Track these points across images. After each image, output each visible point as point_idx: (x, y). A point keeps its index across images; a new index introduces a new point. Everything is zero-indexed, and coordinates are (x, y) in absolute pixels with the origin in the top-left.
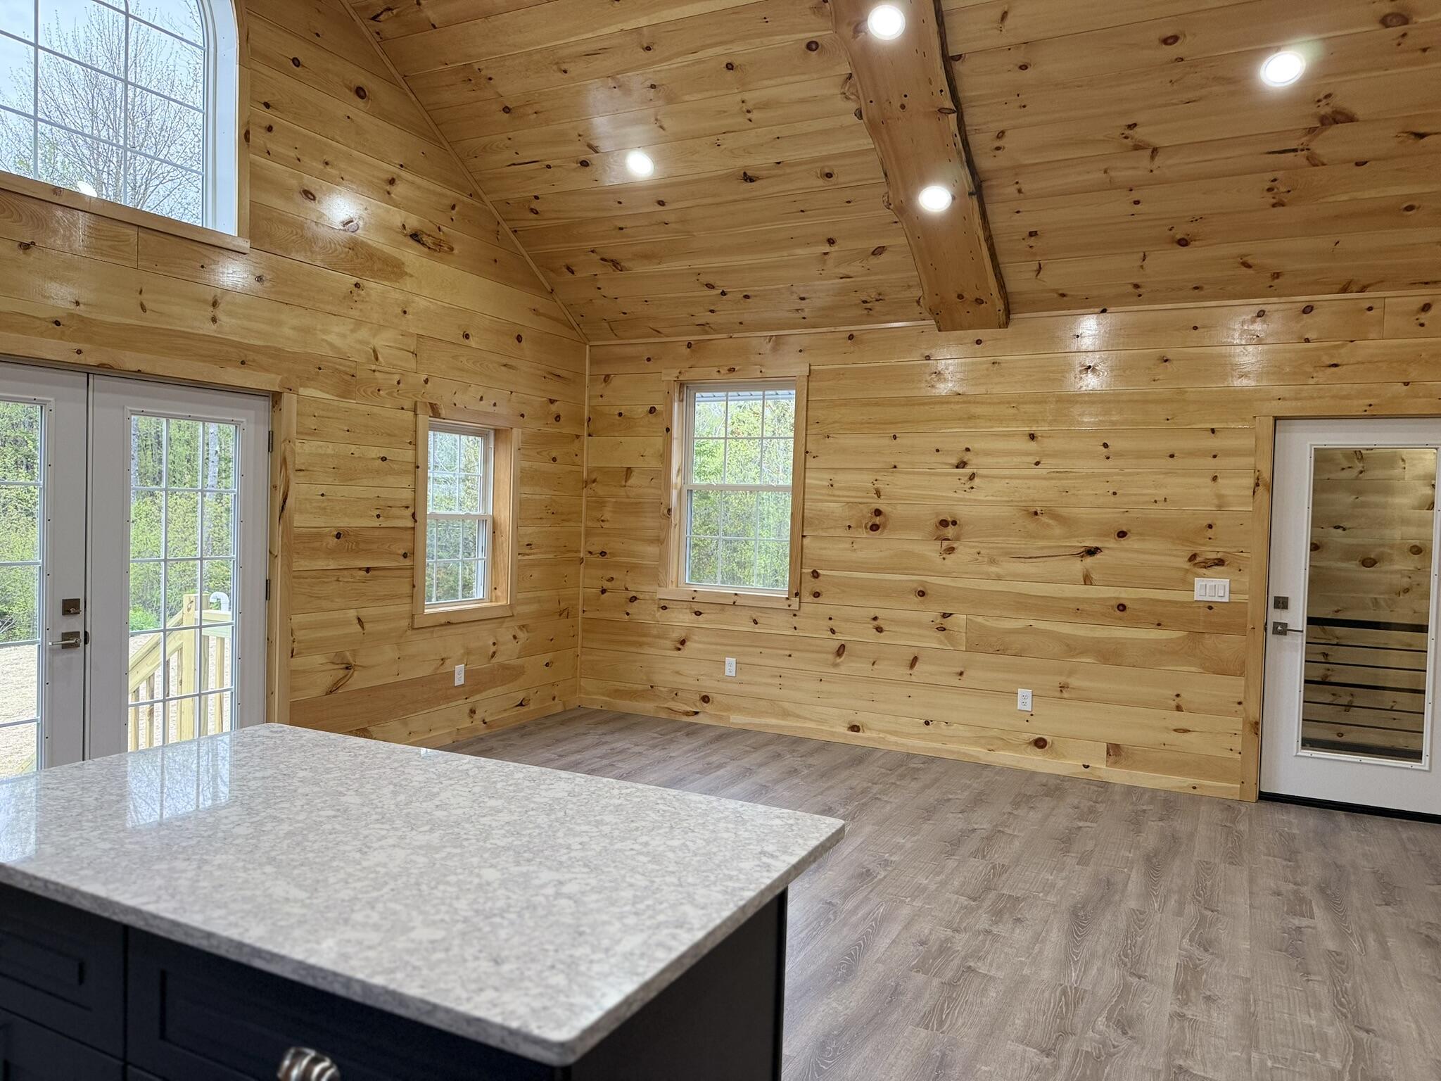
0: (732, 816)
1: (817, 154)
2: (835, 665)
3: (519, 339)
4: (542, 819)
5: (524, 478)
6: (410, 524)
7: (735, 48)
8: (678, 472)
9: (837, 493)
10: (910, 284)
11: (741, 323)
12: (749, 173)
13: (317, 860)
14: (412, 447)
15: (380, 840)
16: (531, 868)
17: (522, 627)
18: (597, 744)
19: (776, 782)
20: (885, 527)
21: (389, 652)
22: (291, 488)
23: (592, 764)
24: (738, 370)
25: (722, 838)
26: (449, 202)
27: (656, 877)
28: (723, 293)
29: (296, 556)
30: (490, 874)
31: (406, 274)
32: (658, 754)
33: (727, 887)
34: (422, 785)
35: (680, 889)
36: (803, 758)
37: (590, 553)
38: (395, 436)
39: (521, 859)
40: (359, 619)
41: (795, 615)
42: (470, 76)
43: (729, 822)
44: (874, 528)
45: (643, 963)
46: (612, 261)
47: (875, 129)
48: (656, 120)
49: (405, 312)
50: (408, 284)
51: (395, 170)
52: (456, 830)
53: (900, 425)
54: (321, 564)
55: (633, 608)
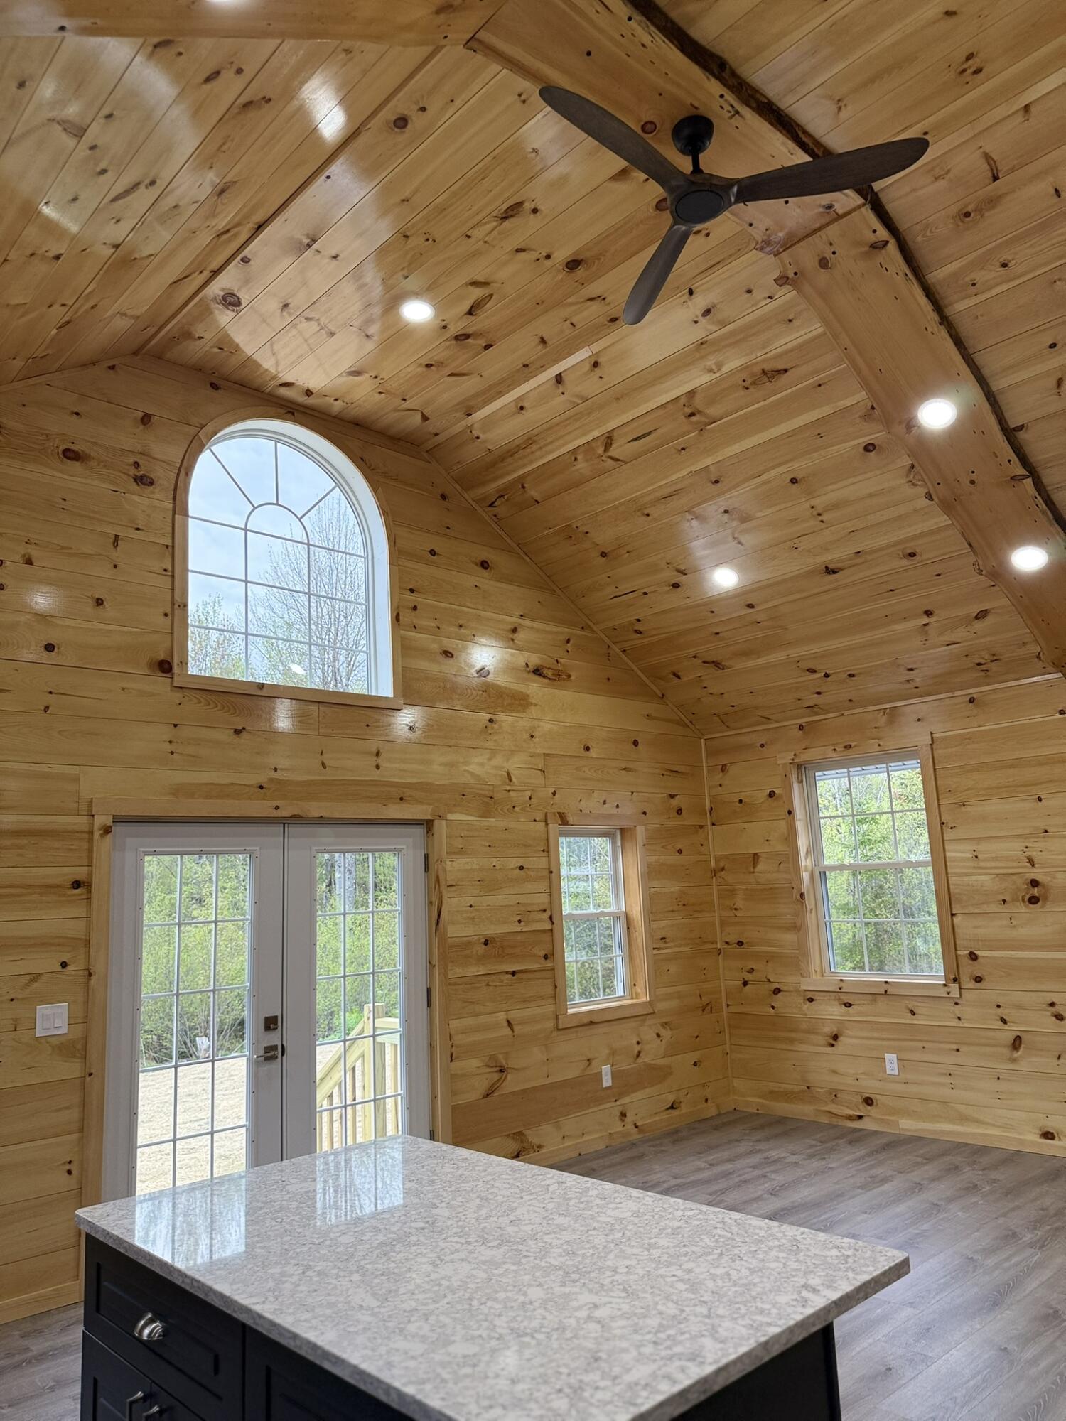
0: (788, 1245)
1: (896, 539)
2: (1014, 1061)
3: (636, 743)
4: (600, 1240)
5: (651, 873)
6: (548, 927)
7: (796, 465)
8: (807, 853)
9: (982, 864)
10: (1026, 641)
11: (850, 701)
12: (831, 567)
13: (396, 1270)
14: (546, 854)
15: (453, 1254)
16: (575, 1290)
17: (665, 1025)
18: (751, 1152)
19: (950, 1200)
20: (1046, 899)
21: (537, 1054)
22: (444, 902)
23: (745, 1174)
24: (855, 746)
25: (768, 1268)
26: (565, 637)
27: (687, 1306)
28: (826, 675)
29: (450, 964)
30: (536, 1293)
31: (532, 704)
32: (816, 1164)
33: (754, 1321)
34: (505, 1199)
35: (707, 1320)
36: (985, 1172)
37: (727, 943)
38: (530, 846)
39: (567, 1279)
40: (508, 1022)
41: (956, 1004)
42: (570, 534)
43: (783, 1251)
44: (1033, 900)
45: (644, 1394)
46: (713, 662)
47: (947, 507)
48: (735, 538)
49: (532, 737)
50: (533, 711)
51: (517, 620)
52: (520, 1247)
53: (1044, 786)
54: (472, 970)
55: (779, 1000)
